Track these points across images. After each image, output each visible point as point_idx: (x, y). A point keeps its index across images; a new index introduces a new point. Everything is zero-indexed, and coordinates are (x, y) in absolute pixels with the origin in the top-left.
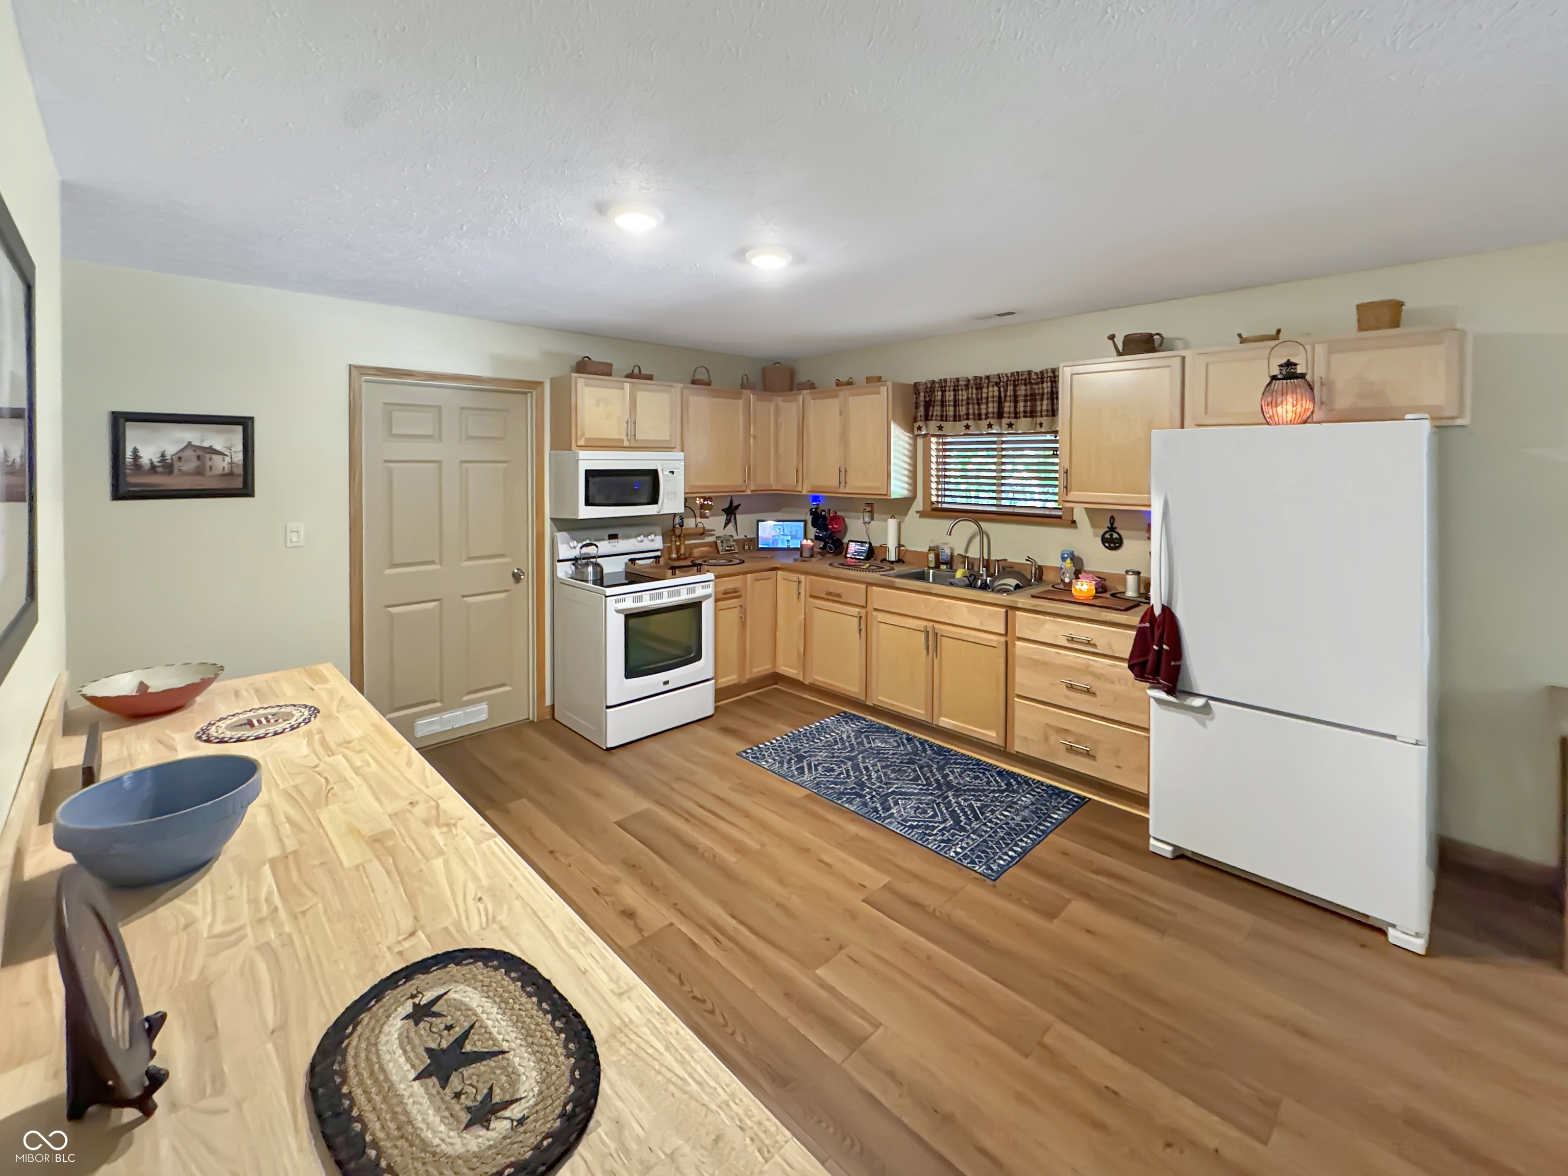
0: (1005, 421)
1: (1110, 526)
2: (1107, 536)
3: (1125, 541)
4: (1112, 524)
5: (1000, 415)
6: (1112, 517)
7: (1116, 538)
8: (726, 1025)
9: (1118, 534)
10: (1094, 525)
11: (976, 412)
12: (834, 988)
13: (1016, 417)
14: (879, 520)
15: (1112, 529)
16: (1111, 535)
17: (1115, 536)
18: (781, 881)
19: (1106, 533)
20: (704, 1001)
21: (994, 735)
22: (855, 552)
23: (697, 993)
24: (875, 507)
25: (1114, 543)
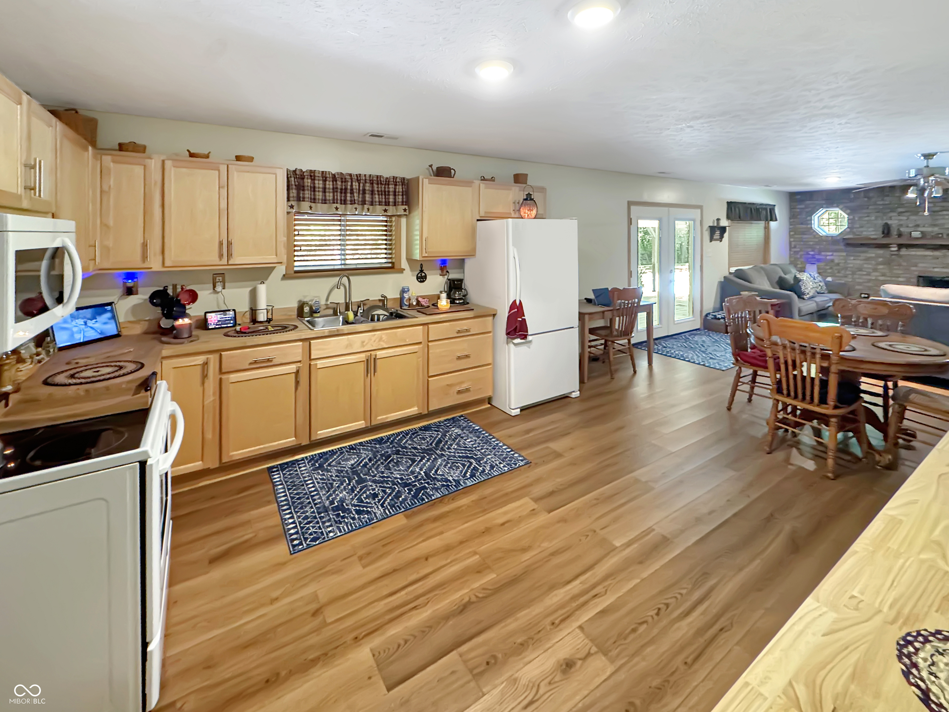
0: (366, 207)
1: (420, 269)
2: (419, 275)
3: (428, 277)
4: (421, 268)
5: (364, 203)
6: (422, 264)
7: (424, 276)
8: (676, 597)
9: (424, 273)
10: (412, 269)
11: (343, 198)
12: (630, 541)
13: (372, 205)
14: (229, 288)
15: (422, 271)
16: (421, 274)
17: (423, 274)
18: (524, 550)
19: (418, 274)
20: (659, 609)
21: (416, 408)
22: (219, 321)
23: (653, 613)
24: (227, 277)
25: (422, 278)
